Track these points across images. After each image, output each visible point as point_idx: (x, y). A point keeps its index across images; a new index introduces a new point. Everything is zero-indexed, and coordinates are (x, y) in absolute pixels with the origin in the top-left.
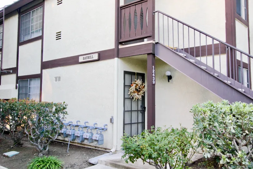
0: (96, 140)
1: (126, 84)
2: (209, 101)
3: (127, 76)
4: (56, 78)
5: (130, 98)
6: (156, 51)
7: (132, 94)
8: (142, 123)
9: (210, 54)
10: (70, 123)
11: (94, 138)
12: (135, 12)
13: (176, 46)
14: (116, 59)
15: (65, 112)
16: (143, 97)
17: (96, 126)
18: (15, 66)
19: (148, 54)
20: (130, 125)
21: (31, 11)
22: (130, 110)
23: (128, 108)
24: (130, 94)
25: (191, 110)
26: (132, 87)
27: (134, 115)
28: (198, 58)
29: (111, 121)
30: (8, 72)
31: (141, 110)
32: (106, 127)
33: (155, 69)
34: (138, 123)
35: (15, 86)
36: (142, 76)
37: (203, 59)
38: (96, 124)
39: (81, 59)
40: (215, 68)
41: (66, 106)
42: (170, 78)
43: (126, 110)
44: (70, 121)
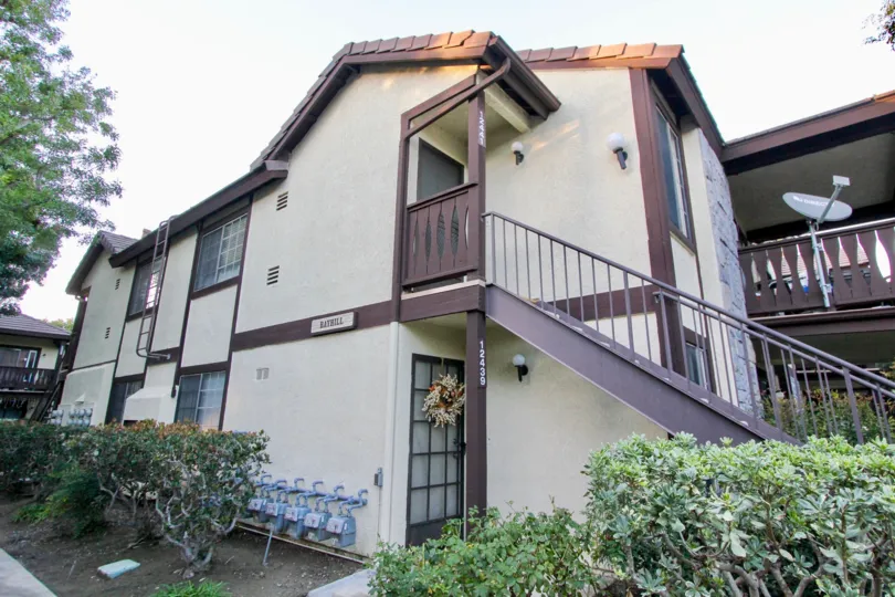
0: (335, 535)
1: (417, 386)
2: (635, 435)
3: (420, 367)
4: (259, 370)
5: (426, 421)
6: (487, 304)
7: (431, 411)
8: (457, 484)
9: (620, 312)
10: (279, 484)
11: (330, 528)
12: (440, 220)
13: (536, 295)
14: (394, 325)
15: (264, 458)
16: (460, 419)
17: (340, 493)
18: (178, 345)
19: (469, 312)
20: (426, 491)
21: (224, 227)
22: (427, 451)
23: (421, 447)
24: (427, 411)
25: (587, 467)
26: (432, 395)
27: (437, 462)
28: (591, 324)
29: (378, 480)
30: (161, 358)
31: (455, 449)
32: (364, 496)
33: (485, 349)
34: (446, 485)
35: (171, 390)
36: (457, 367)
37: (604, 327)
38: (342, 487)
39: (316, 328)
40: (637, 350)
41: (264, 440)
42: (523, 371)
43: (415, 451)
44: (282, 479)
